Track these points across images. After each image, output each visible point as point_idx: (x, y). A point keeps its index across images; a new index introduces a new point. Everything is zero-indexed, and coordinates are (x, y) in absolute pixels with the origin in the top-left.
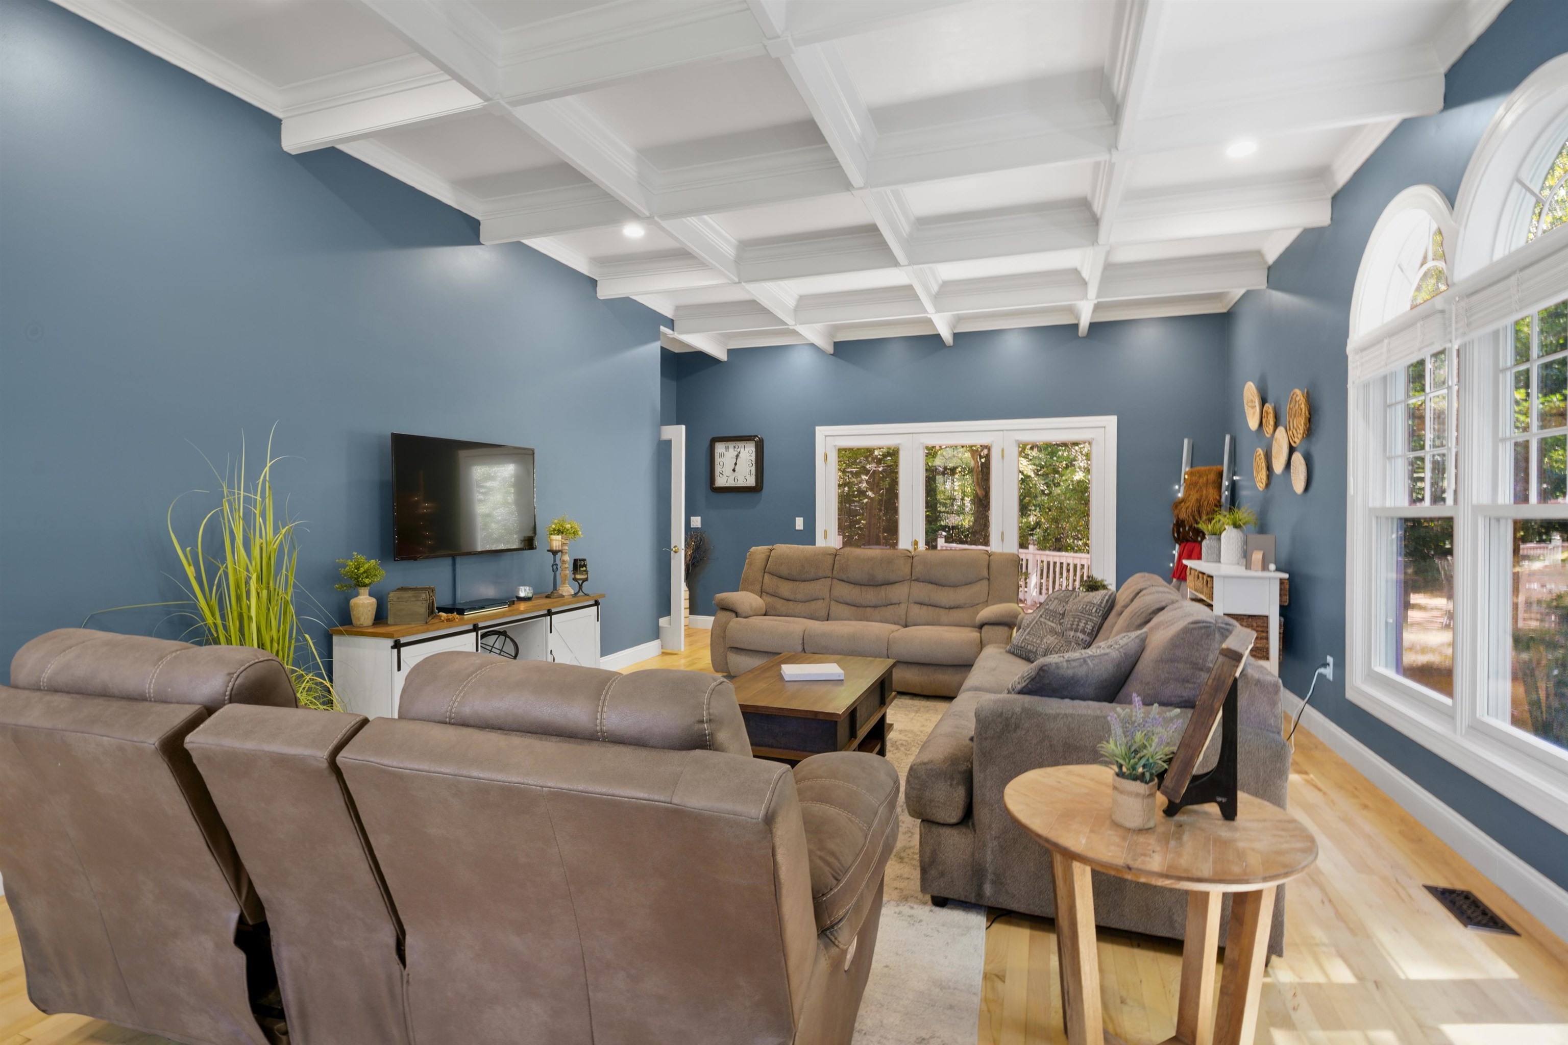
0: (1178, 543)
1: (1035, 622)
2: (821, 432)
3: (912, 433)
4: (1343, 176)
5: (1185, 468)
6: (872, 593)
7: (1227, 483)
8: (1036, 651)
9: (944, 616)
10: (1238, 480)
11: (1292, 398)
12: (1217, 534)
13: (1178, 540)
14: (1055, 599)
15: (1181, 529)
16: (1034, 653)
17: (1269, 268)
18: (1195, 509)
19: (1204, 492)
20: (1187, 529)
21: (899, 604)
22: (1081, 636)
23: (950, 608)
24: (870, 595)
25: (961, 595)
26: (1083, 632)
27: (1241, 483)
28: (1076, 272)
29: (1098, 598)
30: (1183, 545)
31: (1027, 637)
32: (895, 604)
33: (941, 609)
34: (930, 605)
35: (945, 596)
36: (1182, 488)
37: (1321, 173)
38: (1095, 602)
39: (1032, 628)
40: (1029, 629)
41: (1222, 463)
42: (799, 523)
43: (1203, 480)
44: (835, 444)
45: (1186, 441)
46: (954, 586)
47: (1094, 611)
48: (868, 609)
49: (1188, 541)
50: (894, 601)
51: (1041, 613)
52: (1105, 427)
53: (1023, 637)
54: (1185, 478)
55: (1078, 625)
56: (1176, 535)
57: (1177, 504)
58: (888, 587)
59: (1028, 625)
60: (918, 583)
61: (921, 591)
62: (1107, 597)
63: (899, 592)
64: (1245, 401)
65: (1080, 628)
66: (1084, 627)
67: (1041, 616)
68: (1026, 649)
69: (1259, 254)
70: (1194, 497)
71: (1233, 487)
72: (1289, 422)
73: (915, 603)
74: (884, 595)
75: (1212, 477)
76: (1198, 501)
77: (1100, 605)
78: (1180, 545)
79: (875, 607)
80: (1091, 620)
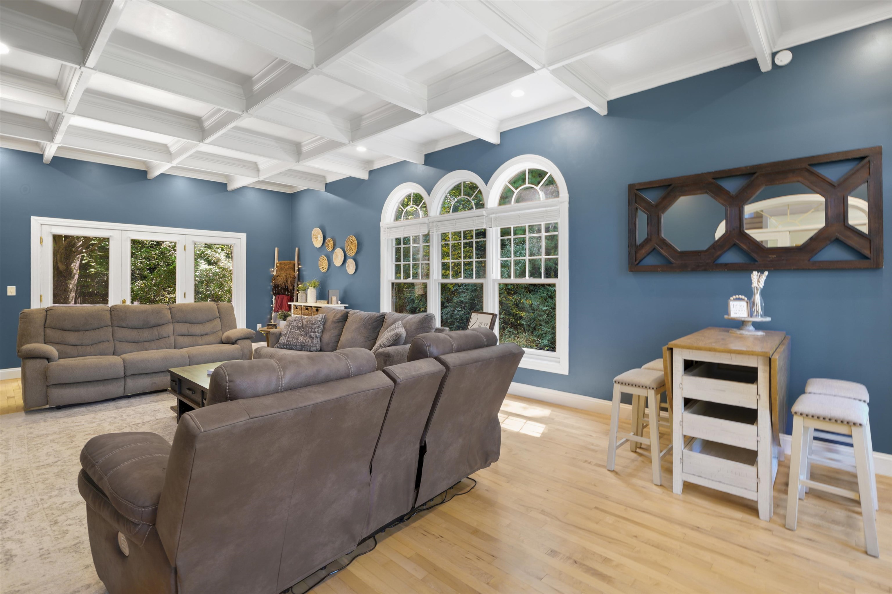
0: (275, 295)
1: (289, 332)
2: (36, 221)
3: (122, 230)
4: (377, 166)
5: (276, 261)
6: (147, 332)
7: (297, 269)
8: (296, 344)
9: (199, 340)
10: (301, 267)
11: (348, 238)
12: (305, 290)
13: (275, 294)
14: (294, 321)
15: (277, 289)
16: (295, 345)
17: (326, 184)
18: (285, 279)
19: (288, 272)
20: (280, 288)
21: (168, 337)
22: (318, 334)
23: (201, 336)
24: (146, 334)
25: (208, 327)
26: (318, 332)
27: (303, 269)
28: (256, 164)
29: (320, 318)
30: (278, 296)
31: (289, 339)
32: (165, 337)
33: (196, 337)
34: (188, 335)
35: (197, 329)
36: (275, 270)
37: (369, 162)
38: (319, 319)
39: (289, 335)
40: (287, 336)
41: (295, 260)
42: (11, 291)
43: (286, 267)
44: (51, 231)
45: (276, 249)
46: (201, 323)
47: (320, 323)
48: (145, 343)
49: (279, 294)
50: (165, 336)
51: (290, 328)
52: (240, 238)
53: (286, 340)
54: (277, 266)
55: (315, 330)
56: (274, 292)
57: (275, 277)
58: (158, 328)
59: (286, 334)
60: (178, 324)
61: (182, 328)
62: (323, 317)
63: (169, 329)
64: (312, 235)
65: (316, 331)
66: (318, 330)
67: (291, 329)
68: (290, 344)
69: (324, 177)
70: (283, 274)
71: (299, 270)
72: (346, 247)
73: (179, 335)
74: (157, 333)
75: (291, 266)
76: (286, 276)
77: (321, 321)
78: (275, 296)
79: (150, 341)
80: (320, 327)
